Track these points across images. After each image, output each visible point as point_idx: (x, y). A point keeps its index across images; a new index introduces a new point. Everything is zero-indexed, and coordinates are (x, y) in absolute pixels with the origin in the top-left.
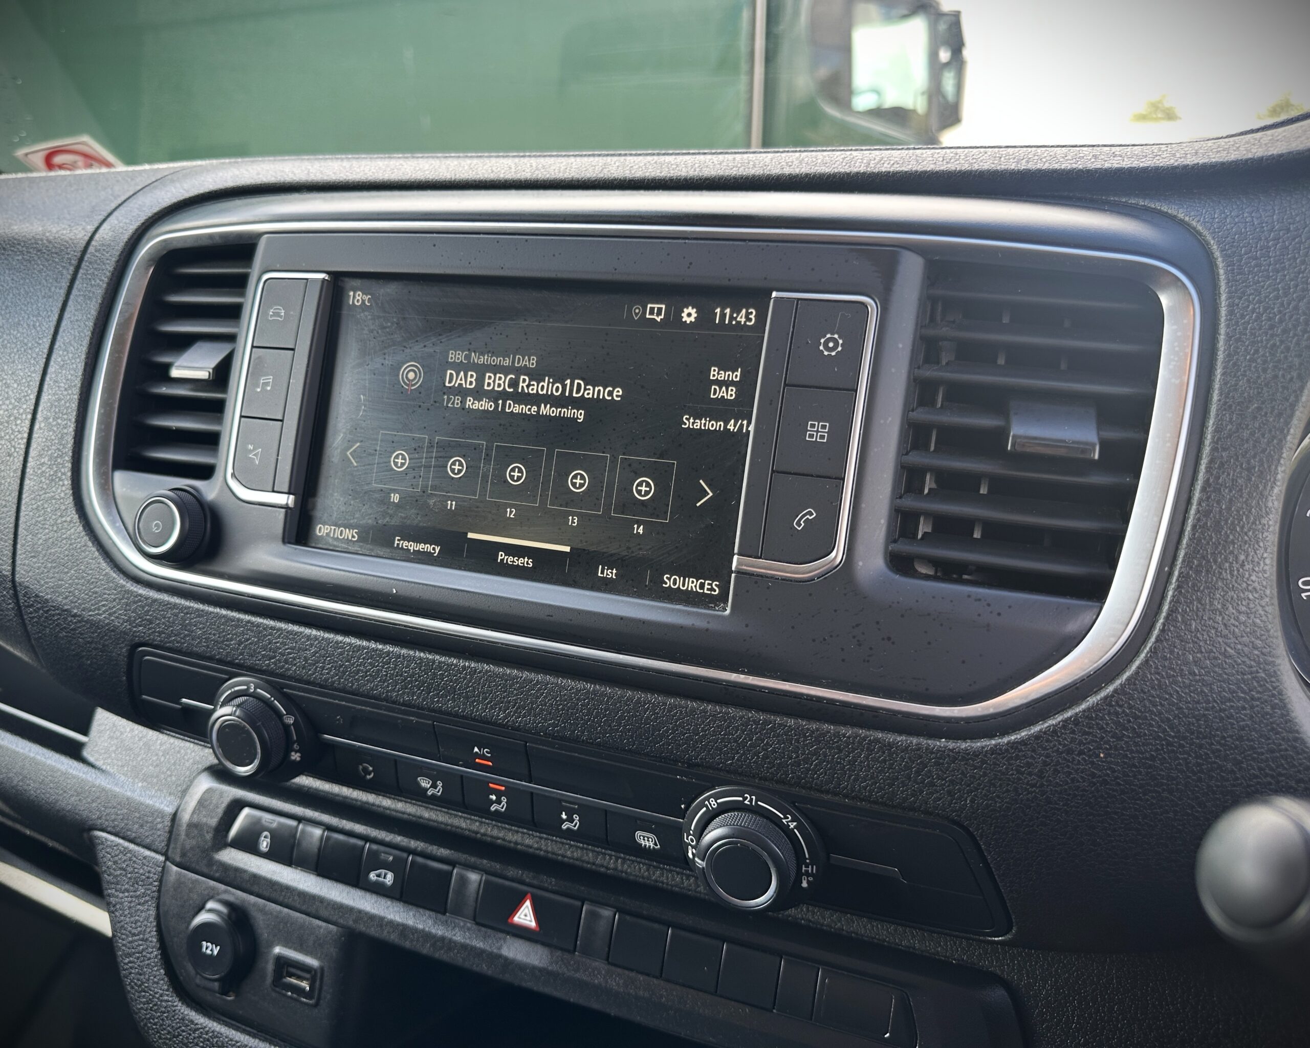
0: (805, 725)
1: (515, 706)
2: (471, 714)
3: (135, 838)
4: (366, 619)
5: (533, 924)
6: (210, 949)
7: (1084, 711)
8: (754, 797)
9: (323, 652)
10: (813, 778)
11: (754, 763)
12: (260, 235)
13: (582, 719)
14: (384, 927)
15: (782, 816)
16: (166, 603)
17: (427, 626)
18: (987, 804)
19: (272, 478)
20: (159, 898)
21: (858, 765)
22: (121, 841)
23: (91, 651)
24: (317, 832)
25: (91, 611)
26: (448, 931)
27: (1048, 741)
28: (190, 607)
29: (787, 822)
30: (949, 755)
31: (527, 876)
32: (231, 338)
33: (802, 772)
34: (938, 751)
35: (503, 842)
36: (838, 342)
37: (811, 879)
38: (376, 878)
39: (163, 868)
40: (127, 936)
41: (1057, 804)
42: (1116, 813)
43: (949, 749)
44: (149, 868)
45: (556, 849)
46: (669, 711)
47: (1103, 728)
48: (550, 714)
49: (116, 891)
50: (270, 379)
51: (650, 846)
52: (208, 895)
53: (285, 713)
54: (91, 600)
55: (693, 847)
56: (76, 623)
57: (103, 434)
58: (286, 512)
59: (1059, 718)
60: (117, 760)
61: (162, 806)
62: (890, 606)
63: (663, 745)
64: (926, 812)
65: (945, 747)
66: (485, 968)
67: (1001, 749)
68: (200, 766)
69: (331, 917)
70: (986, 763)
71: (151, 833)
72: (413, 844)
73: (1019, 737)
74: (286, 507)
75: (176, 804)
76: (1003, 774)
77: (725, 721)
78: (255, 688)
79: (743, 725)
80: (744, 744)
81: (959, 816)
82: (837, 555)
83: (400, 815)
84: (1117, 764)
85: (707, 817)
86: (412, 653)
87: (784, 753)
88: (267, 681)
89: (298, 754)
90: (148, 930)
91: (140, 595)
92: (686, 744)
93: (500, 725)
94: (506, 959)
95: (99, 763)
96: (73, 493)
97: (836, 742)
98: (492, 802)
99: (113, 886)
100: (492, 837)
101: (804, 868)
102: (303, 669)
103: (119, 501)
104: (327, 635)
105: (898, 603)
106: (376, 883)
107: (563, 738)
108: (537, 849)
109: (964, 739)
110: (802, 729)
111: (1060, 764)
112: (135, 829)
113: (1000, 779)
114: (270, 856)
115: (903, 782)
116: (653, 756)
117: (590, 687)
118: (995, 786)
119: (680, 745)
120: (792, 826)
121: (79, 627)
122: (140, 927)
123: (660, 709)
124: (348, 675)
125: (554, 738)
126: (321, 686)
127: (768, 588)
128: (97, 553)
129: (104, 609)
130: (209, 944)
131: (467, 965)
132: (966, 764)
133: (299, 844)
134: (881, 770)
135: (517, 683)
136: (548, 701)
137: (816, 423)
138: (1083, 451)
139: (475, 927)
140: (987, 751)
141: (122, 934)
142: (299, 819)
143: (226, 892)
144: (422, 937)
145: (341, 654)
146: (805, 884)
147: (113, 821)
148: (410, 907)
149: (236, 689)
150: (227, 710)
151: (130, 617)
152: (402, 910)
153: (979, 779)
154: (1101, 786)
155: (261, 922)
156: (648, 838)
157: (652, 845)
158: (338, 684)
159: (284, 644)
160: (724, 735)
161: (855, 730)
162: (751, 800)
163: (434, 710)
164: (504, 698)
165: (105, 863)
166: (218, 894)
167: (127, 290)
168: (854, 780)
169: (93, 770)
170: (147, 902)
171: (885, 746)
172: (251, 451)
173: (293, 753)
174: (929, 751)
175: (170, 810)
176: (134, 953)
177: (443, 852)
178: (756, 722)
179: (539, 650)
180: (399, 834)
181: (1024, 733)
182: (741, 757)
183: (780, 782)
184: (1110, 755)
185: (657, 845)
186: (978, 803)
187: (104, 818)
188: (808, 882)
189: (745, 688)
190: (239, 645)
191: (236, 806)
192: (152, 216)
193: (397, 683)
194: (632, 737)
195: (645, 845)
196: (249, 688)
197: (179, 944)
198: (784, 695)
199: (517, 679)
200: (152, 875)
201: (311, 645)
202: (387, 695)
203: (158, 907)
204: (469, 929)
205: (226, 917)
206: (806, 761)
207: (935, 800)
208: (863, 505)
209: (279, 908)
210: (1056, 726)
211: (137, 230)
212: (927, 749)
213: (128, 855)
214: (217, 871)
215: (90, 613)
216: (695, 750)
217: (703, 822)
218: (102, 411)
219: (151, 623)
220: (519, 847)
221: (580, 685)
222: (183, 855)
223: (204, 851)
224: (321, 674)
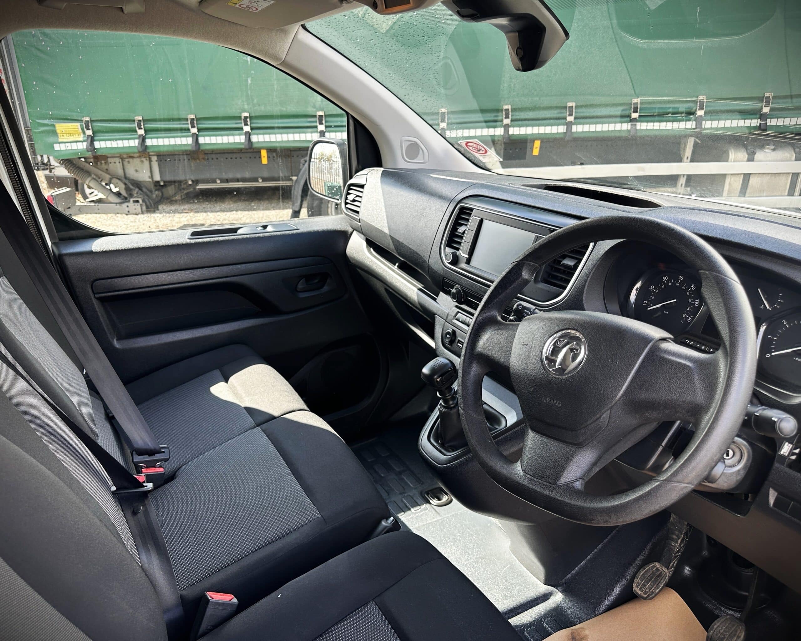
6: (448, 336)
16: (449, 271)
22: (439, 317)
28: (452, 272)
53: (462, 292)
54: (439, 269)
57: (445, 240)
60: (442, 302)
68: (454, 305)
74: (467, 258)
75: (449, 311)
88: (460, 286)
91: (446, 269)
95: (438, 302)
96: (440, 250)
102: (465, 285)
103: (445, 252)
112: (442, 315)
128: (441, 261)
129: (441, 271)
147: (439, 314)
150: (454, 290)
151: (443, 273)
155: (457, 333)
166: (451, 327)
167: (455, 213)
173: (462, 300)
175: (447, 312)
187: (437, 312)
190: (458, 280)
196: (457, 287)
205: (452, 331)
218: (446, 236)
219: (446, 274)
223: (451, 320)
224: (468, 286)
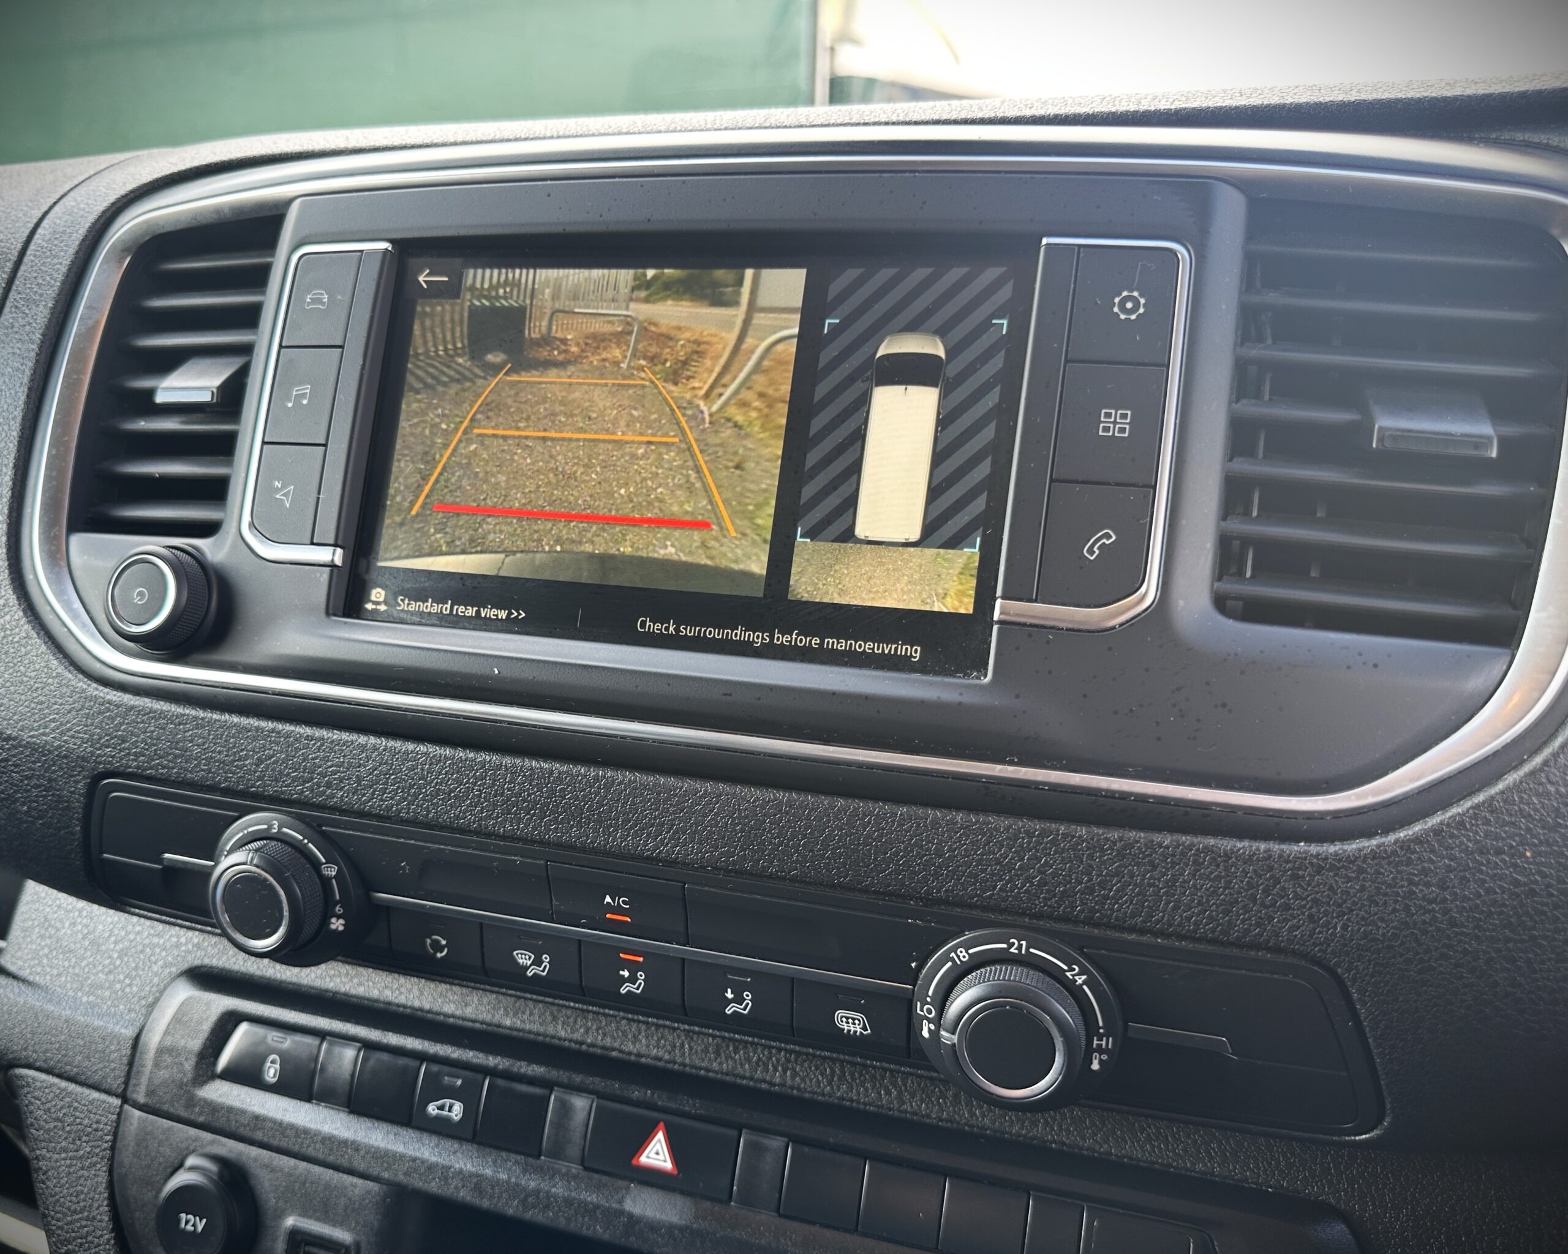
0: (1103, 834)
1: (671, 828)
2: (606, 846)
3: (77, 1074)
4: (451, 715)
5: (668, 1165)
6: (191, 1223)
7: (1502, 792)
8: (1024, 943)
9: (384, 768)
10: (1112, 910)
11: (1025, 892)
12: (289, 202)
13: (771, 843)
14: (450, 1181)
15: (1065, 968)
16: (148, 710)
17: (544, 721)
18: (1365, 931)
19: (311, 526)
20: (112, 1159)
21: (1181, 886)
22: (56, 1080)
23: (29, 791)
24: (349, 1054)
25: (32, 730)
26: (543, 1180)
27: (1452, 836)
28: (184, 715)
29: (1073, 976)
30: (1311, 864)
31: (660, 1098)
32: (246, 350)
33: (1096, 903)
34: (1296, 857)
35: (620, 1055)
36: (1139, 302)
37: (1105, 1057)
38: (436, 1111)
39: (119, 1114)
40: (65, 1215)
41: (1465, 927)
42: (1545, 938)
43: (1312, 855)
44: (97, 1117)
45: (697, 1062)
46: (901, 825)
47: (1530, 815)
48: (724, 838)
49: (48, 1151)
50: (307, 389)
51: (855, 1032)
52: (187, 1148)
53: (324, 861)
54: (34, 714)
55: (930, 1021)
56: (9, 749)
57: (55, 483)
58: (332, 573)
59: (1468, 804)
60: (51, 967)
61: (117, 1029)
62: (1225, 660)
63: (890, 874)
64: (1277, 950)
65: (1306, 852)
66: (599, 1231)
67: (1385, 851)
68: (174, 969)
69: (371, 1170)
70: (1365, 872)
71: (101, 1065)
72: (492, 1061)
73: (1410, 833)
74: (332, 566)
75: (138, 1024)
76: (1389, 886)
77: (984, 835)
78: (280, 827)
79: (1010, 839)
80: (1010, 866)
81: (1324, 952)
82: (1150, 591)
83: (470, 1024)
84: (1550, 866)
85: (953, 975)
86: (518, 761)
87: (1070, 876)
88: (299, 817)
89: (342, 921)
90: (96, 1205)
91: (110, 702)
92: (925, 870)
93: (649, 859)
94: (631, 1216)
95: (24, 974)
96: (9, 565)
97: (1148, 856)
98: (624, 980)
99: (43, 1144)
100: (604, 1048)
101: (1095, 1042)
102: (353, 794)
103: (77, 574)
104: (391, 743)
105: (1236, 655)
106: (438, 1118)
107: (741, 873)
108: (668, 1062)
109: (1332, 841)
110: (1098, 840)
111: (1470, 868)
112: (77, 1062)
113: (1385, 894)
114: (282, 1088)
115: (1244, 907)
116: (874, 892)
117: (783, 798)
118: (1377, 904)
119: (915, 873)
120: (1080, 982)
121: (14, 756)
122: (84, 1200)
123: (887, 823)
124: (422, 799)
125: (727, 871)
126: (379, 817)
127: (1048, 642)
128: (43, 648)
129: (53, 725)
130: (190, 1217)
131: (573, 1227)
132: (1336, 875)
133: (323, 1069)
134: (1213, 892)
135: (675, 795)
136: (721, 819)
137: (1113, 412)
138: (1477, 446)
139: (583, 1173)
140: (1365, 854)
141: (56, 1213)
142: (321, 1034)
143: (213, 1142)
144: (506, 1191)
145: (412, 768)
146: (1095, 1066)
147: (46, 1051)
148: (488, 1150)
149: (250, 829)
150: (238, 857)
151: (92, 735)
152: (476, 1154)
153: (1355, 896)
154: (1527, 898)
155: (267, 1184)
156: (854, 1019)
157: (859, 1030)
158: (408, 813)
159: (326, 759)
160: (982, 854)
161: (1176, 837)
162: (1020, 946)
163: (548, 844)
164: (655, 819)
165: (31, 1112)
166: (202, 1146)
167: (91, 289)
168: (1174, 909)
169: (15, 983)
170: (95, 1165)
171: (1220, 856)
172: (278, 490)
173: (334, 920)
174: (1283, 859)
175: (129, 1032)
176: (75, 1239)
177: (536, 1070)
178: (1030, 834)
179: (709, 747)
180: (471, 1049)
181: (1417, 828)
182: (1005, 885)
183: (1065, 919)
184: (1540, 854)
185: (866, 1030)
186: (1352, 930)
187: (30, 1048)
188: (1101, 1062)
189: (1014, 786)
190: (257, 765)
191: (228, 1023)
192: (126, 195)
193: (495, 805)
194: (844, 864)
195: (849, 1031)
196: (270, 827)
197: (144, 1221)
198: (1071, 793)
199: (675, 790)
200: (101, 1126)
201: (368, 758)
202: (480, 825)
203: (111, 1172)
204: (575, 1177)
205: (215, 1177)
206: (1102, 885)
207: (1290, 930)
208: (1184, 522)
209: (293, 1162)
210: (1464, 814)
211: (104, 212)
212: (1280, 856)
213: (67, 1099)
214: (200, 1114)
215: (32, 733)
216: (937, 879)
217: (947, 982)
218: (54, 452)
219: (124, 742)
220: (643, 1060)
221: (770, 794)
222: (150, 1093)
223: (181, 1085)
224: (382, 800)
